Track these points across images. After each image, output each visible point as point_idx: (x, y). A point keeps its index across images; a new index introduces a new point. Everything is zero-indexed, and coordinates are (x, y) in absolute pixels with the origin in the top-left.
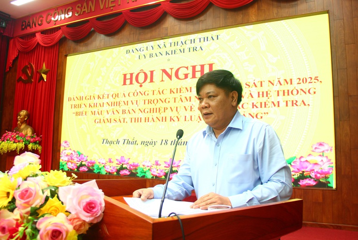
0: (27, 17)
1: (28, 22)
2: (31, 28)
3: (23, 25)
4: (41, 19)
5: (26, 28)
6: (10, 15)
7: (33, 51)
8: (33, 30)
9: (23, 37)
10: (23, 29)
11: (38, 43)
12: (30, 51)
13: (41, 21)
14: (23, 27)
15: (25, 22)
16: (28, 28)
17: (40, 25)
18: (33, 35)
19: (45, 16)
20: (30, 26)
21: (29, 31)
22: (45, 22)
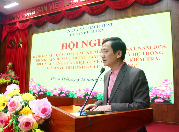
0: (12, 14)
1: (13, 17)
2: (14, 20)
3: (10, 18)
4: (19, 15)
5: (11, 20)
6: (3, 13)
7: (15, 32)
8: (15, 21)
9: (10, 25)
10: (10, 21)
11: (18, 27)
12: (14, 32)
13: (19, 16)
14: (10, 19)
15: (11, 17)
16: (13, 20)
17: (18, 18)
18: (15, 23)
19: (21, 13)
20: (13, 19)
21: (13, 21)
22: (21, 17)
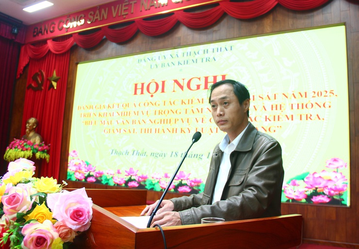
0: (39, 24)
1: (40, 29)
2: (42, 35)
3: (34, 32)
4: (53, 26)
5: (38, 34)
6: (22, 22)
7: (44, 58)
8: (45, 37)
9: (34, 44)
10: (35, 36)
11: (49, 50)
12: (41, 58)
13: (53, 28)
14: (35, 34)
15: (37, 29)
16: (40, 35)
17: (51, 32)
18: (45, 42)
19: (57, 23)
20: (41, 32)
21: (41, 37)
22: (56, 29)
